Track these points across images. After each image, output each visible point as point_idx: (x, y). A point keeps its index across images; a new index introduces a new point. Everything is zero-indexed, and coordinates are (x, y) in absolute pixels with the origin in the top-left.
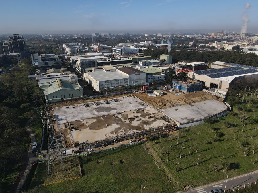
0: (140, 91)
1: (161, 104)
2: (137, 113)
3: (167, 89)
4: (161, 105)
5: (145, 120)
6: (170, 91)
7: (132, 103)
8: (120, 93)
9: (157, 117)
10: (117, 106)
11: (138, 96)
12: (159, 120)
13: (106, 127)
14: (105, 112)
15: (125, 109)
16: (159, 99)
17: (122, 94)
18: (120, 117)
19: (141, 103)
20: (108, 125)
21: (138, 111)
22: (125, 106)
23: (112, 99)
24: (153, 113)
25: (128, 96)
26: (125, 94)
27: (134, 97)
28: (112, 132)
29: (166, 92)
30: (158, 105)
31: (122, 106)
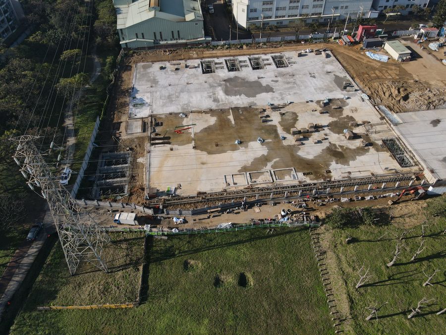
0: (346, 38)
1: (397, 92)
2: (322, 113)
3: (423, 39)
4: (394, 95)
5: (337, 144)
6: (433, 46)
7: (316, 75)
8: (294, 38)
9: (374, 137)
10: (277, 81)
11: (340, 53)
12: (378, 150)
13: (234, 148)
14: (243, 96)
15: (295, 93)
16: (393, 73)
17: (298, 41)
18: (275, 119)
19: (341, 78)
20: (241, 143)
21: (327, 106)
22: (298, 83)
23: (269, 56)
24: (364, 123)
25: (312, 52)
26: (306, 41)
27: (328, 56)
28: (244, 169)
29: (418, 49)
30: (387, 94)
31: (288, 83)
